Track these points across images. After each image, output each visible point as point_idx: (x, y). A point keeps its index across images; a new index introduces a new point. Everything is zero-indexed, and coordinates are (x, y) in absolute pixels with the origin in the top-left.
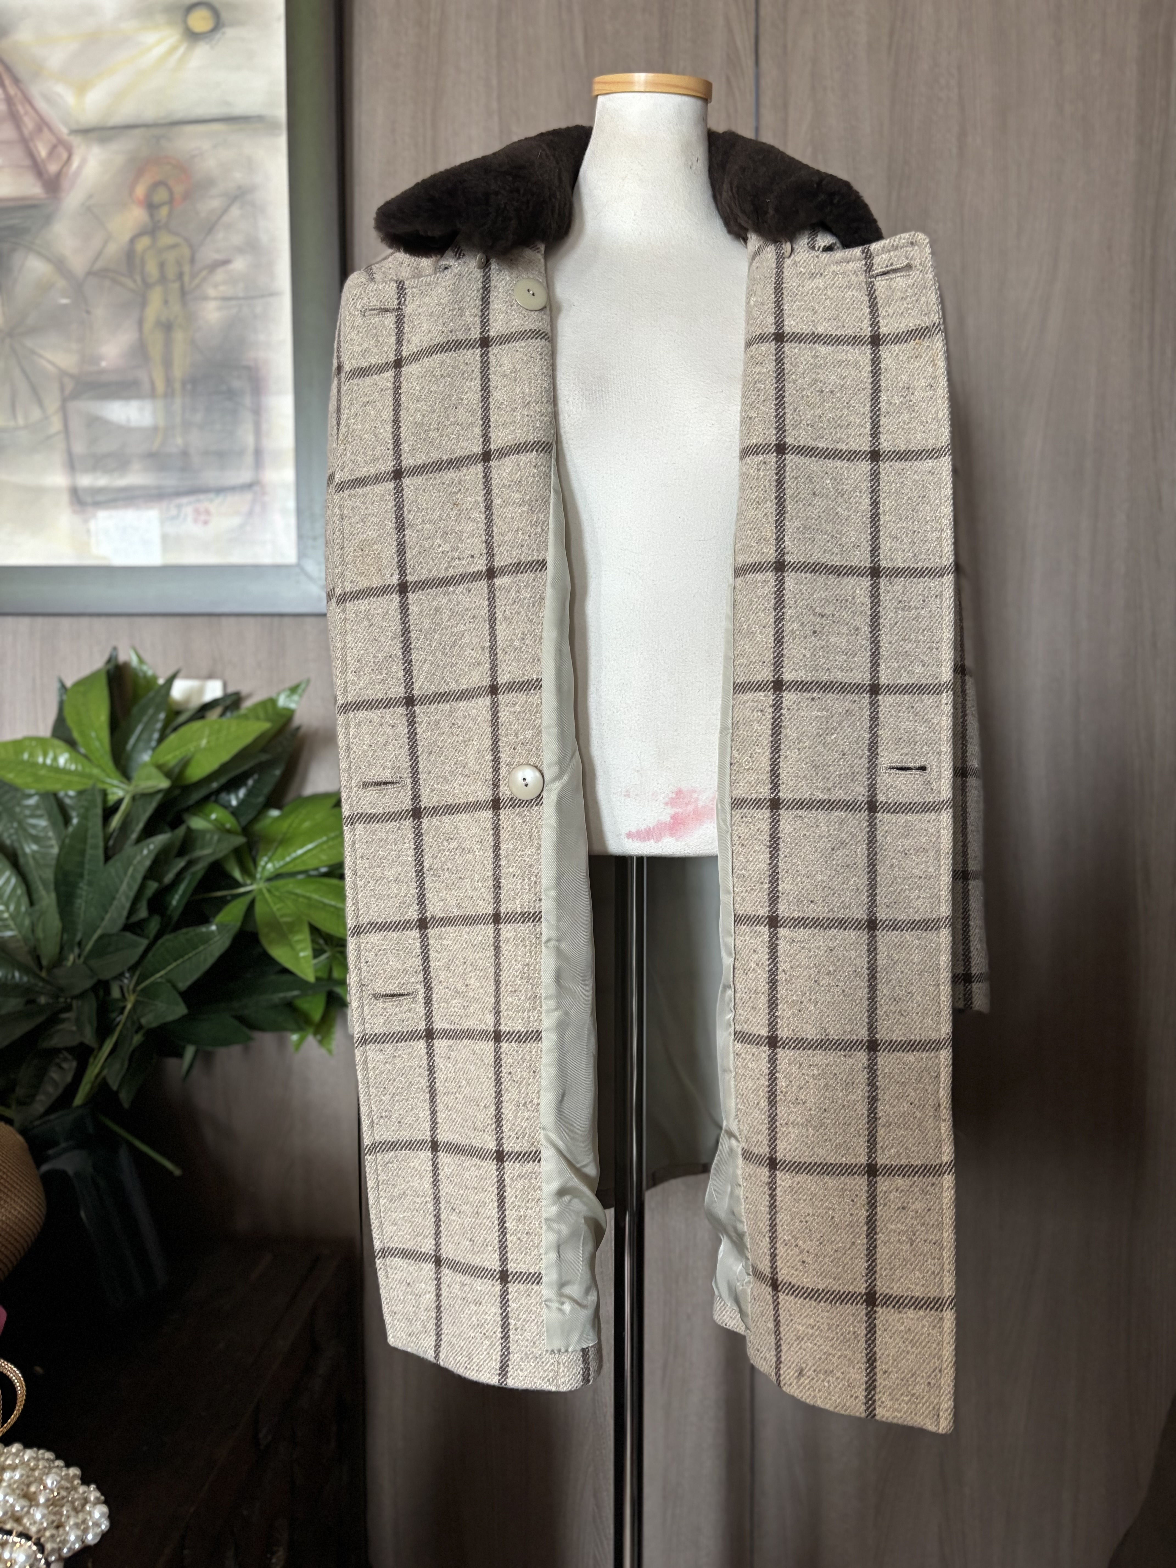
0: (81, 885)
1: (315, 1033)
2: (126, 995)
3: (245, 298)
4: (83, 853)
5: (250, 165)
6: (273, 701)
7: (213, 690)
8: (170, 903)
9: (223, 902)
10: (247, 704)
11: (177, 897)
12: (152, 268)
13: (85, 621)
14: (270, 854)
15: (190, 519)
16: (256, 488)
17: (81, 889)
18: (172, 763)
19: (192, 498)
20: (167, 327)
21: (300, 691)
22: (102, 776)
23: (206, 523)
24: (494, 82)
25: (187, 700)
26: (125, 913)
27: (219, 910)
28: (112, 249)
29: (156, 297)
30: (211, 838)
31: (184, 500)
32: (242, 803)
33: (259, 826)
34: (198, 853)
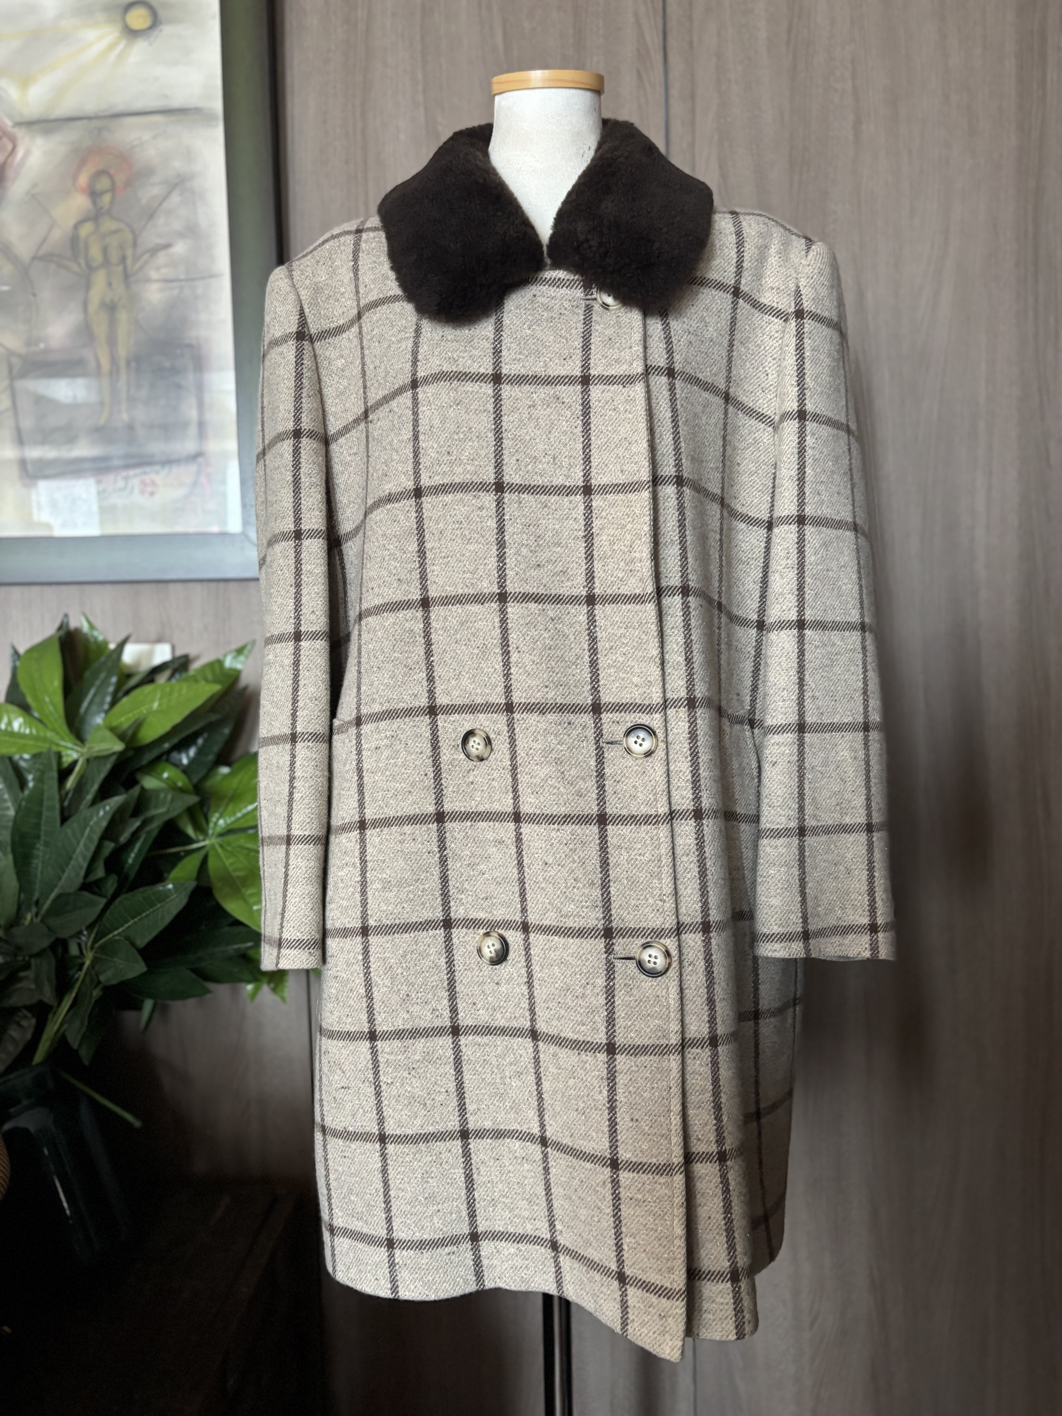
0: (38, 846)
1: (269, 983)
2: (84, 952)
3: (187, 280)
4: (39, 815)
5: (189, 155)
6: (220, 663)
7: (162, 654)
8: (126, 862)
9: (177, 859)
10: (195, 666)
11: (133, 855)
12: (95, 252)
13: (36, 589)
14: (221, 810)
15: (136, 491)
16: (200, 460)
17: (38, 849)
18: (125, 726)
19: (138, 471)
20: (111, 308)
21: (246, 652)
22: (56, 739)
23: (152, 494)
24: (420, 76)
25: (138, 664)
26: (82, 873)
27: (174, 866)
28: (57, 234)
29: (100, 279)
30: (165, 797)
31: (131, 472)
32: (192, 762)
33: (209, 783)
34: (153, 812)
